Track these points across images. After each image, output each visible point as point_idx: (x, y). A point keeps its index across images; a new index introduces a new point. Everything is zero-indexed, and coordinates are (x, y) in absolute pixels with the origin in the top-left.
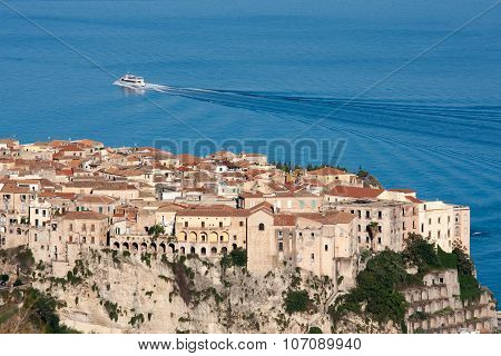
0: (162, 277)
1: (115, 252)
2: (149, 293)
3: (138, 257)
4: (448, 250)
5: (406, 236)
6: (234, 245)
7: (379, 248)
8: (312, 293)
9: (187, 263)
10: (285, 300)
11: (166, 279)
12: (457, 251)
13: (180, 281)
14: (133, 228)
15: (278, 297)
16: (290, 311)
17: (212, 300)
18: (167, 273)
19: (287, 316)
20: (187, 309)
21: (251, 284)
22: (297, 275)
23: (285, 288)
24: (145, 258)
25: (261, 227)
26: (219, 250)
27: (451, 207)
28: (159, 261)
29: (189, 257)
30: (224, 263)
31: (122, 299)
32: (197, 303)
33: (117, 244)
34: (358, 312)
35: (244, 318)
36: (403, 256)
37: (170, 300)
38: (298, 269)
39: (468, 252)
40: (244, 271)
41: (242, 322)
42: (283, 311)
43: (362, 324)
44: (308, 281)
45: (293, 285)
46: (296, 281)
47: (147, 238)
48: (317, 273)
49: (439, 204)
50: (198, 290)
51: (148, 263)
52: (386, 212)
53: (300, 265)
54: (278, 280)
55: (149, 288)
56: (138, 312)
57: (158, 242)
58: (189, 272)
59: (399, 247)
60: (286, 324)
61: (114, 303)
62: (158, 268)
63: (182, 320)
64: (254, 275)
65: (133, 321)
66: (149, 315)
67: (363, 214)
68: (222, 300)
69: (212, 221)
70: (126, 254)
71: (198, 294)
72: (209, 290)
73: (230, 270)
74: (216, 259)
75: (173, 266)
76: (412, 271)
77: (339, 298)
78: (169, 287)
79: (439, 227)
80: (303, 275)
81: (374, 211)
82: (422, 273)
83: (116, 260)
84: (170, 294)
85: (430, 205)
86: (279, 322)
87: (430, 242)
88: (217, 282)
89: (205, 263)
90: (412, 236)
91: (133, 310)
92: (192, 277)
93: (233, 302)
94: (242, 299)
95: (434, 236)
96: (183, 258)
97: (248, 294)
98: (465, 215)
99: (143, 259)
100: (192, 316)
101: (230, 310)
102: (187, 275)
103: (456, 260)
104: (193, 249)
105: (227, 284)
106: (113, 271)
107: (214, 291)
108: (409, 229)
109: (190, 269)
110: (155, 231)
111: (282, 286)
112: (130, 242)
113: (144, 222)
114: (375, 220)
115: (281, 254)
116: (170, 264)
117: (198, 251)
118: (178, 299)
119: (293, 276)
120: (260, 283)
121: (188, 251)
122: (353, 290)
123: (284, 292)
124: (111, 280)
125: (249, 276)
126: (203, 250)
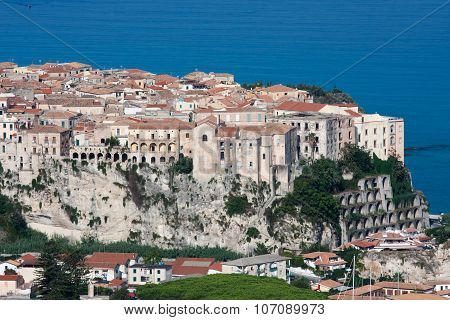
0: (116, 184)
1: (75, 162)
2: (105, 199)
3: (95, 166)
4: (384, 157)
5: (342, 146)
6: (181, 155)
7: (317, 157)
8: (250, 197)
9: (138, 171)
10: (226, 203)
11: (120, 186)
12: (393, 159)
13: (134, 189)
14: (91, 140)
15: (221, 202)
16: (230, 213)
17: (160, 204)
18: (122, 180)
19: (227, 218)
20: (138, 213)
21: (196, 190)
22: (237, 181)
23: (227, 193)
24: (101, 167)
25: (205, 138)
26: (167, 160)
27: (386, 119)
28: (113, 169)
29: (141, 165)
30: (172, 171)
31: (82, 204)
32: (147, 207)
33: (75, 155)
34: (293, 213)
35: (190, 220)
36: (341, 164)
37: (124, 205)
38: (238, 176)
39: (402, 159)
40: (190, 177)
41: (188, 223)
42: (224, 213)
43: (297, 224)
44: (247, 186)
45: (234, 190)
46: (236, 186)
47: (103, 149)
48: (255, 178)
49: (377, 117)
50: (148, 195)
51: (104, 172)
52: (323, 124)
53: (240, 172)
54: (220, 185)
55: (105, 194)
56: (96, 215)
57: (113, 152)
58: (140, 179)
59: (337, 156)
60: (227, 225)
61: (74, 207)
62: (113, 176)
63: (134, 222)
64: (199, 181)
65: (91, 223)
66: (106, 218)
67: (303, 126)
68: (170, 204)
69: (161, 134)
70: (84, 163)
71: (149, 198)
72: (158, 195)
73: (178, 177)
74: (162, 167)
75: (126, 174)
76: (348, 177)
77: (276, 202)
78: (123, 193)
79: (375, 137)
80: (243, 181)
81: (312, 123)
82: (357, 178)
83: (75, 169)
84: (124, 200)
85: (367, 117)
86: (221, 223)
87: (366, 150)
88: (165, 188)
89: (154, 171)
90: (348, 145)
91: (91, 214)
92: (143, 183)
93: (180, 206)
94: (188, 203)
95: (370, 145)
96: (135, 167)
97: (193, 198)
98: (400, 126)
99: (99, 167)
100: (143, 219)
101: (177, 213)
102: (139, 181)
103: (390, 166)
104: (144, 159)
105: (175, 190)
106: (72, 178)
107: (163, 196)
108: (345, 139)
109: (141, 176)
110: (112, 142)
111: (223, 191)
112: (88, 152)
113: (99, 135)
114: (313, 130)
115: (222, 162)
116: (123, 172)
117: (148, 160)
118: (131, 204)
119: (234, 182)
120: (204, 189)
121: (139, 160)
122: (289, 195)
123: (225, 197)
124: (71, 187)
125: (194, 182)
126: (153, 159)
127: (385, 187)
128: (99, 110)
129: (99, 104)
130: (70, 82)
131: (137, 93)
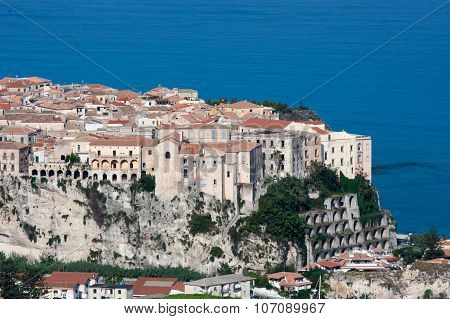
0: (77, 201)
1: (34, 179)
2: (65, 217)
3: (55, 184)
4: (351, 176)
5: (308, 164)
6: (143, 172)
7: (282, 175)
8: (214, 216)
9: (99, 189)
10: (189, 222)
11: (80, 203)
12: (360, 178)
13: (95, 207)
14: (51, 156)
15: (184, 220)
16: (194, 232)
17: (122, 222)
18: (82, 198)
19: (191, 237)
20: (100, 231)
21: (159, 208)
22: (201, 199)
23: (190, 212)
24: (61, 184)
25: (168, 155)
26: (129, 177)
27: (353, 136)
28: (74, 187)
29: (102, 183)
30: (134, 189)
31: (41, 222)
32: (108, 225)
33: (35, 172)
34: (258, 232)
35: (152, 238)
36: (307, 182)
37: (85, 223)
38: (202, 194)
39: (369, 178)
40: (152, 195)
41: (150, 242)
42: (187, 232)
43: (262, 243)
44: (211, 205)
45: (197, 208)
46: (200, 205)
47: (63, 166)
48: (219, 197)
49: (344, 134)
50: (109, 213)
51: (64, 189)
52: (288, 141)
53: (203, 190)
54: (183, 204)
55: (65, 212)
56: (55, 234)
57: (73, 169)
58: (101, 196)
59: (303, 175)
60: (190, 244)
61: (33, 225)
62: (73, 193)
63: (95, 240)
64: (161, 199)
65: (50, 242)
66: (66, 237)
67: (268, 143)
68: (132, 222)
69: (122, 151)
70: (44, 180)
71: (110, 217)
72: (119, 213)
73: (139, 195)
74: (127, 185)
75: (86, 191)
76: (314, 195)
77: (240, 221)
78: (83, 211)
79: (341, 155)
80: (206, 199)
81: (277, 141)
82: (323, 196)
83: (34, 186)
84: (85, 218)
85: (335, 135)
86: (184, 243)
87: (333, 168)
88: (127, 206)
89: (116, 189)
90: (314, 164)
91: (50, 232)
92: (104, 201)
93: (142, 225)
94: (150, 222)
95: (337, 163)
96: (96, 185)
97: (155, 216)
98: (367, 145)
99: (59, 185)
100: (104, 238)
101: (139, 231)
102: (100, 199)
103: (357, 185)
104: (105, 176)
105: (136, 208)
106: (31, 196)
107: (124, 214)
108: (312, 157)
109: (102, 194)
110: (73, 159)
111: (186, 209)
112: (47, 169)
113: (59, 151)
114: (279, 148)
115: (186, 180)
116: (83, 190)
117: (110, 178)
118: (92, 222)
119: (197, 201)
120: (166, 207)
121: (100, 178)
122: (254, 214)
123: (189, 215)
124: (30, 204)
125: (156, 200)
126: (115, 177)
127: (352, 206)
128: (59, 126)
129: (59, 120)
130: (30, 97)
131: (99, 109)
